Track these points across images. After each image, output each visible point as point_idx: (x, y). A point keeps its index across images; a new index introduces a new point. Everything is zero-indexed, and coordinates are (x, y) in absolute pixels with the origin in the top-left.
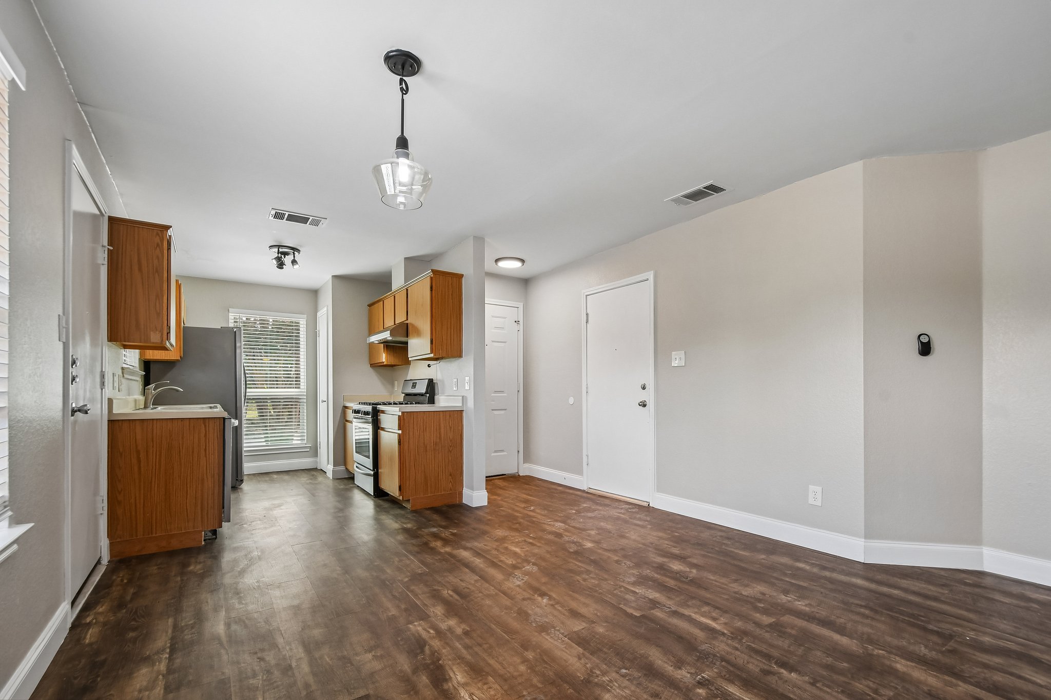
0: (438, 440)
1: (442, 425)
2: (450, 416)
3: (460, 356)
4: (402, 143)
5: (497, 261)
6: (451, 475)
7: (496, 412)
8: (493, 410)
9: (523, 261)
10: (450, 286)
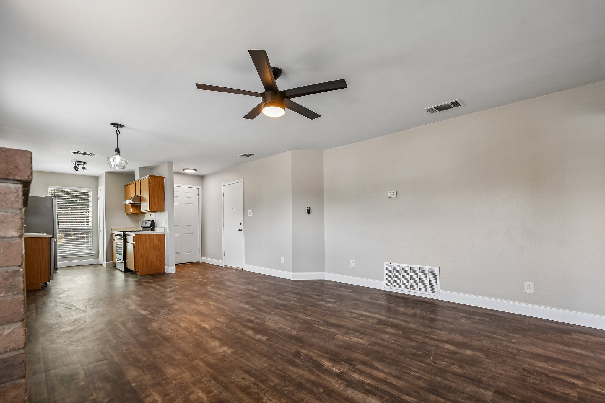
0: (153, 246)
1: (155, 240)
2: (159, 236)
3: (164, 211)
4: (117, 150)
5: (184, 169)
6: (159, 261)
7: (187, 235)
8: (186, 234)
9: (196, 170)
10: (158, 182)
